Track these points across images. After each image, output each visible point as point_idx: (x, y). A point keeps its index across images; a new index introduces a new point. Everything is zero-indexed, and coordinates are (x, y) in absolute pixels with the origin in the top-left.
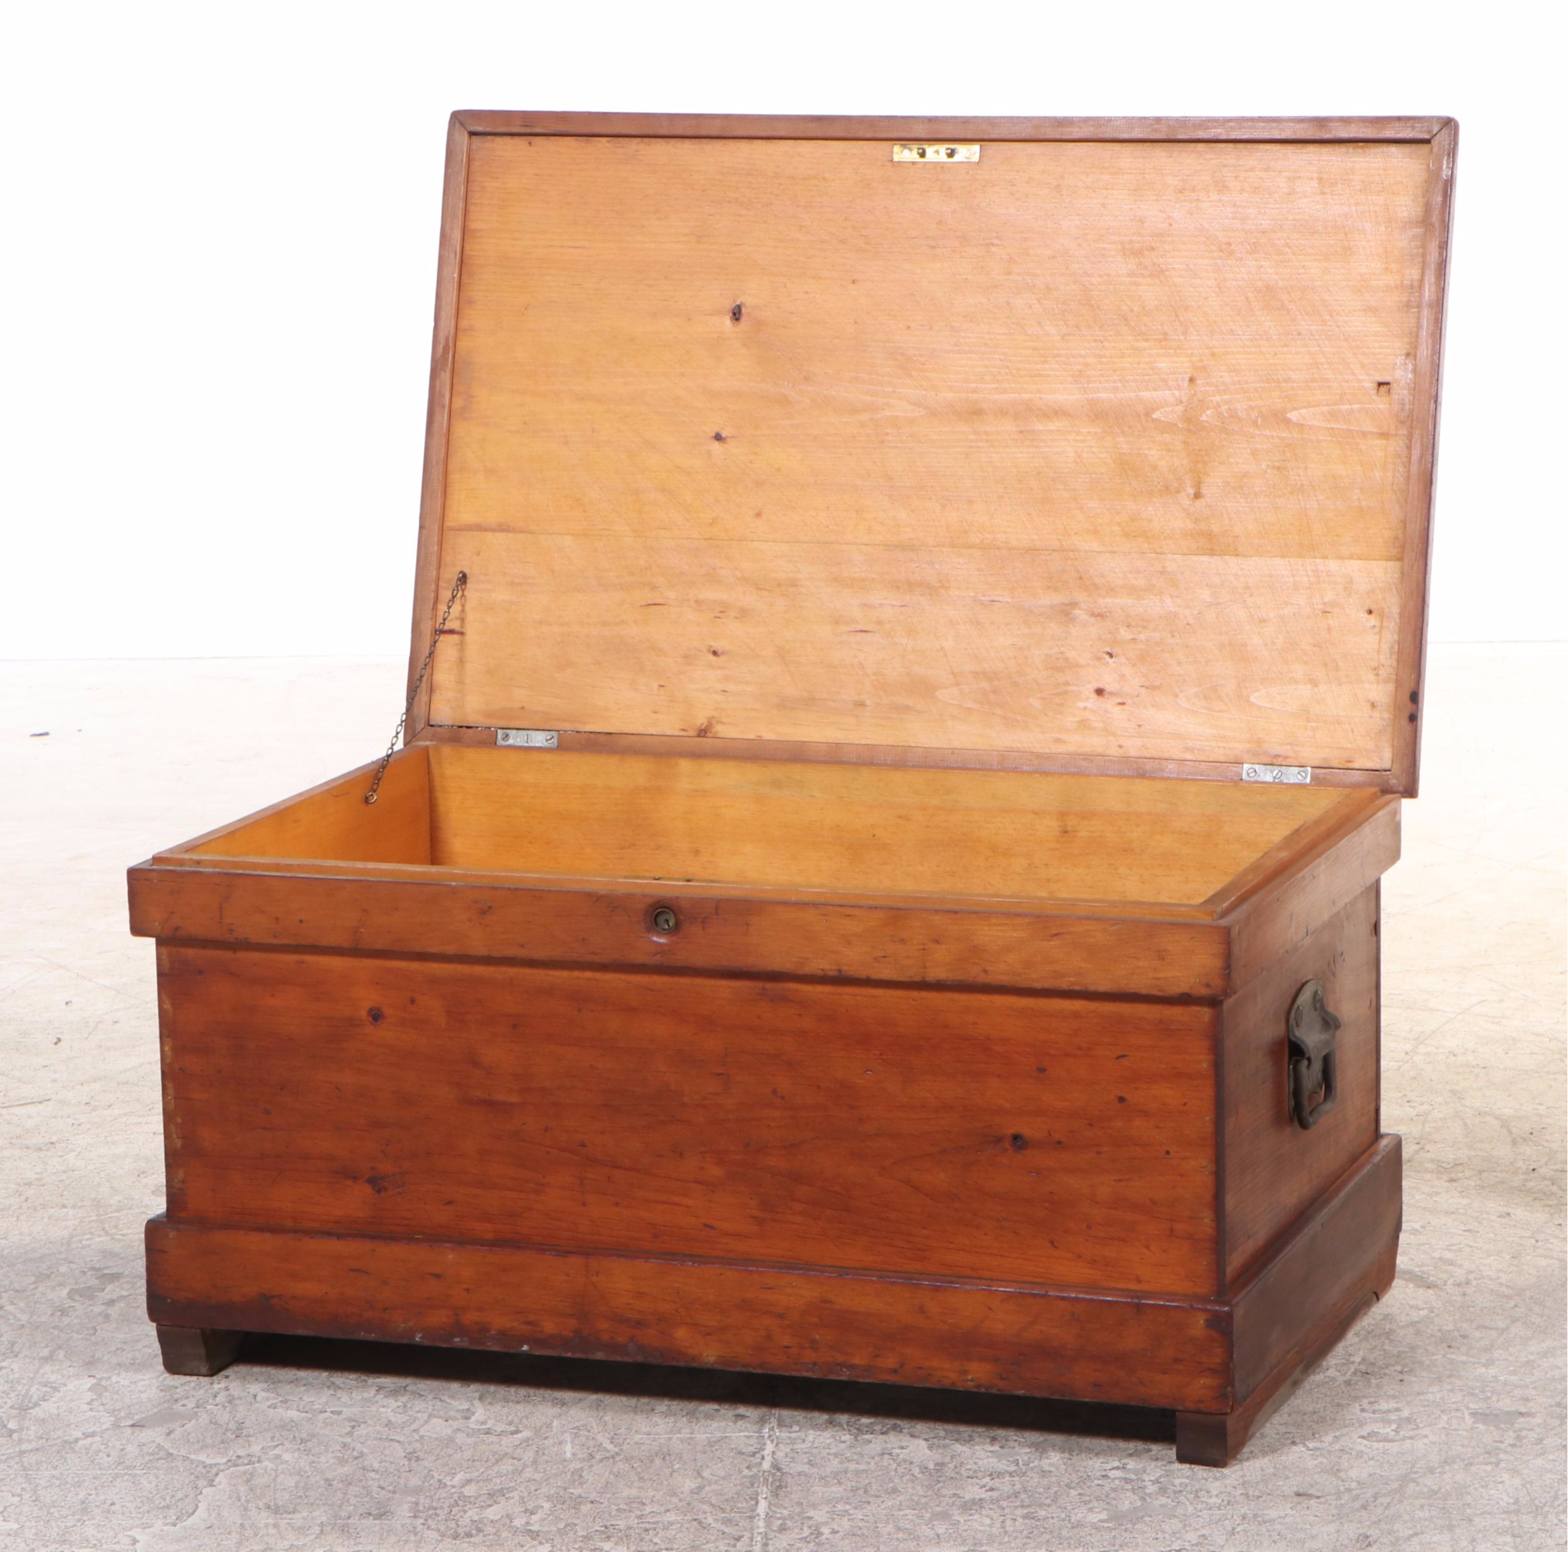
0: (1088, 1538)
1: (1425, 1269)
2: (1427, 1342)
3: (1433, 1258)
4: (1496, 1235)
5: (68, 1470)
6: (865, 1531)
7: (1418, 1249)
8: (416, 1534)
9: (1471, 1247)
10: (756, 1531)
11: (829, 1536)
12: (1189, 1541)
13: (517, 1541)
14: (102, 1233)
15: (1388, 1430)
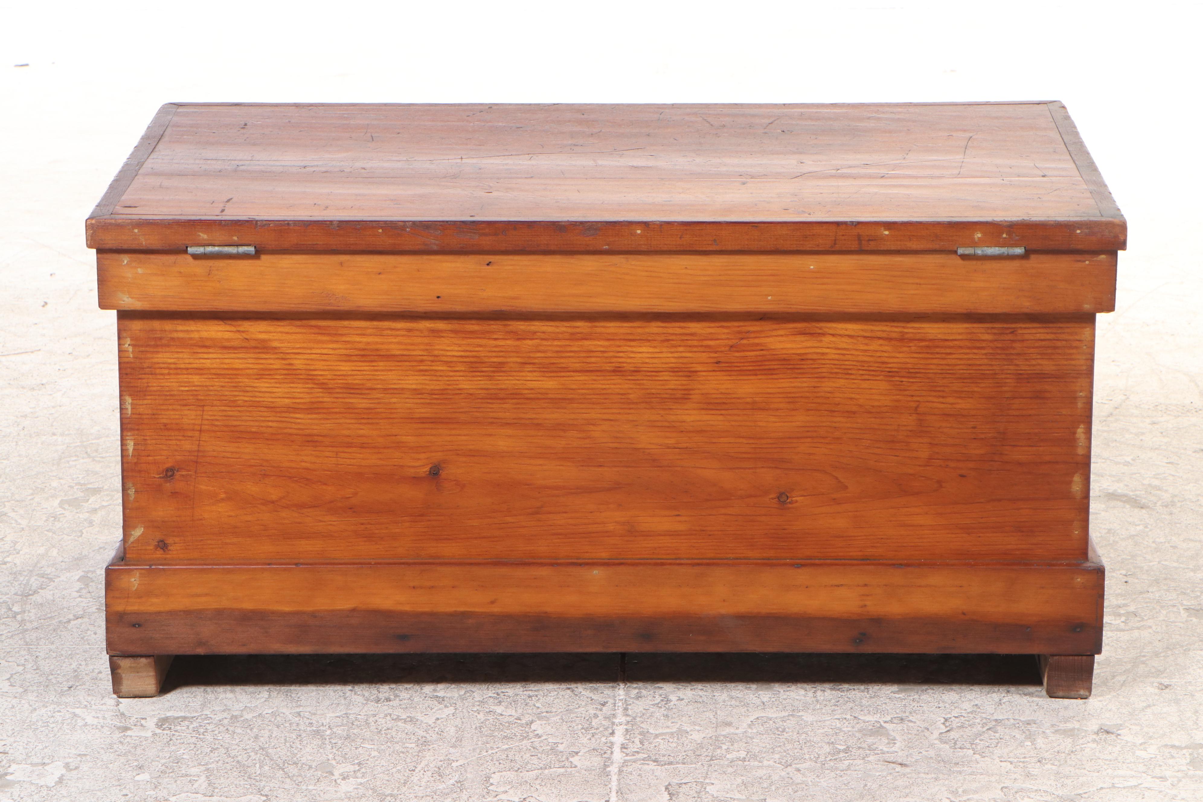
0: (884, 706)
1: (1138, 493)
2: (1144, 551)
3: (1144, 485)
4: (1193, 466)
5: (63, 645)
6: (705, 699)
7: (1131, 478)
8: (345, 699)
9: (1173, 476)
10: (617, 699)
11: (676, 703)
12: (966, 710)
13: (427, 705)
14: (85, 455)
15: (1117, 622)
